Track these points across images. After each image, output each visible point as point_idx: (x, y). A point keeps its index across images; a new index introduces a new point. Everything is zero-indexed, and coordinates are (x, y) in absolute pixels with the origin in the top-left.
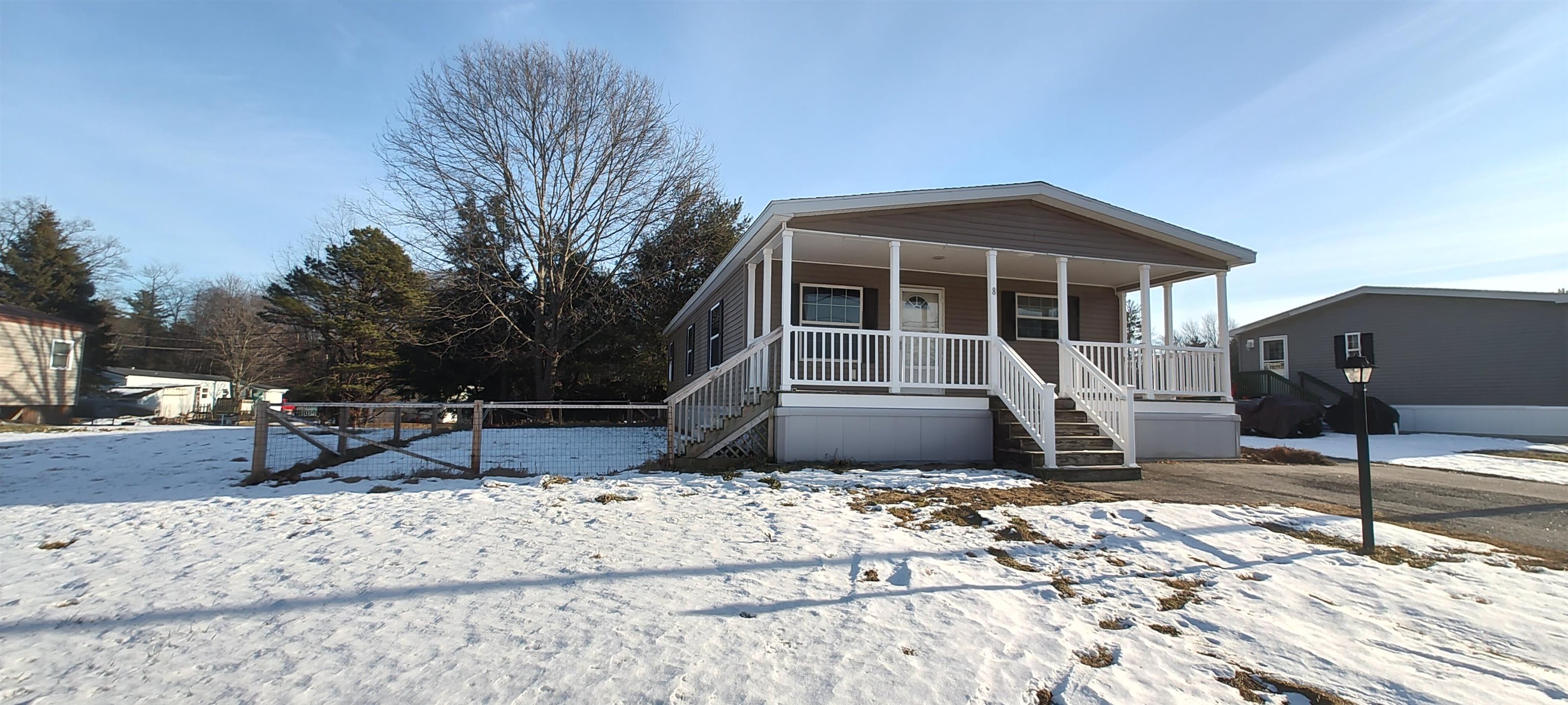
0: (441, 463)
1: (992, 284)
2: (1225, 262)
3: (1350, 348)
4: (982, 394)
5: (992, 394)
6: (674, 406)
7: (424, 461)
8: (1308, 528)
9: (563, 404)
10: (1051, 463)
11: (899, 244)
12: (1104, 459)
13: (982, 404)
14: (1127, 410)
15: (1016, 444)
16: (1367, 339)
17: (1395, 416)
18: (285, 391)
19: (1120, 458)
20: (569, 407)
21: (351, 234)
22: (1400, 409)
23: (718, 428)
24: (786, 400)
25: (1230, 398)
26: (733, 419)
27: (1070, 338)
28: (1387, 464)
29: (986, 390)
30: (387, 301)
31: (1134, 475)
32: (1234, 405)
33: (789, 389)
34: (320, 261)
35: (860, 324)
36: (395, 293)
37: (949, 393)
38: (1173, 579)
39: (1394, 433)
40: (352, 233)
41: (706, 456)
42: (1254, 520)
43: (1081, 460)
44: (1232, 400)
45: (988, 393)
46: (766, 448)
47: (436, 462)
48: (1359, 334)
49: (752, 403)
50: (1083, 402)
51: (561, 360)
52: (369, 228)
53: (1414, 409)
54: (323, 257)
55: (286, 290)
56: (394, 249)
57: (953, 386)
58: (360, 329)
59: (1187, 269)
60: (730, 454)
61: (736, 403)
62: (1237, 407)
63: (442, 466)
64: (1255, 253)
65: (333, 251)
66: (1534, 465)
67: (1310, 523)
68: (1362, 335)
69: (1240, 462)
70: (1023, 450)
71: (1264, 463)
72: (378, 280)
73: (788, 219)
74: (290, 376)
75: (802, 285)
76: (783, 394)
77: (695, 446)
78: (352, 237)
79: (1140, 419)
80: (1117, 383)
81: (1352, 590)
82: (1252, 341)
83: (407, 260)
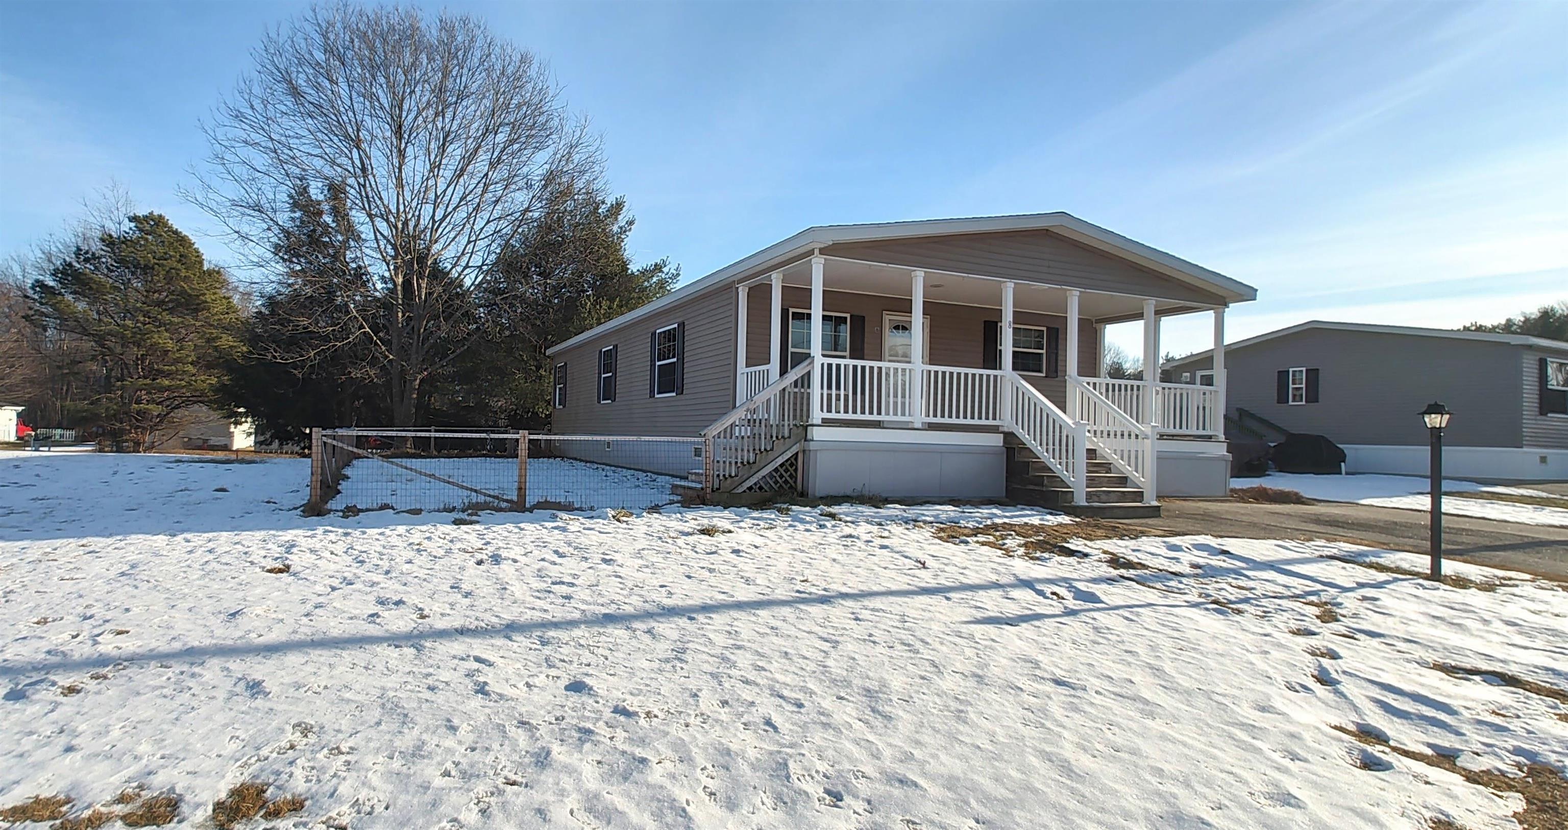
0: (490, 496)
1: (1008, 316)
2: (1224, 298)
3: (1293, 384)
4: (994, 429)
5: (1006, 430)
6: (711, 438)
7: (474, 494)
8: (1367, 560)
9: (436, 431)
10: (1081, 500)
11: (923, 274)
12: (1124, 496)
13: (997, 440)
14: (1149, 448)
15: (1039, 481)
16: (1313, 375)
17: (1342, 457)
18: (20, 409)
19: (1139, 496)
20: (441, 435)
21: (130, 221)
22: (1347, 448)
23: (751, 461)
24: (818, 434)
25: (1222, 437)
26: (764, 453)
27: (1080, 374)
28: (1357, 504)
29: (998, 426)
30: (179, 304)
31: (1155, 512)
32: (1225, 444)
33: (820, 422)
34: (93, 254)
35: (847, 354)
36: (190, 295)
37: (932, 427)
38: (1314, 598)
39: (1340, 473)
40: (131, 219)
41: (740, 490)
42: (1317, 553)
43: (1104, 497)
44: (1223, 440)
45: (1001, 429)
46: (795, 482)
47: (485, 495)
48: (1304, 369)
49: (783, 437)
50: (1095, 439)
51: (422, 381)
52: (151, 213)
53: (1356, 449)
54: (96, 247)
55: (52, 287)
56: (182, 240)
57: (939, 420)
58: (152, 337)
59: (1182, 303)
60: (761, 488)
61: (768, 437)
62: (1229, 445)
63: (491, 499)
64: (1256, 290)
65: (109, 241)
66: (1496, 506)
67: (1367, 556)
68: (1307, 370)
69: (1230, 501)
70: (1046, 486)
71: (1250, 502)
72: (169, 279)
73: (822, 246)
74: (30, 392)
75: (791, 310)
76: (815, 428)
77: (729, 481)
78: (132, 225)
79: (1162, 459)
80: (1137, 421)
81: (1452, 608)
82: (1188, 374)
83: (198, 255)
